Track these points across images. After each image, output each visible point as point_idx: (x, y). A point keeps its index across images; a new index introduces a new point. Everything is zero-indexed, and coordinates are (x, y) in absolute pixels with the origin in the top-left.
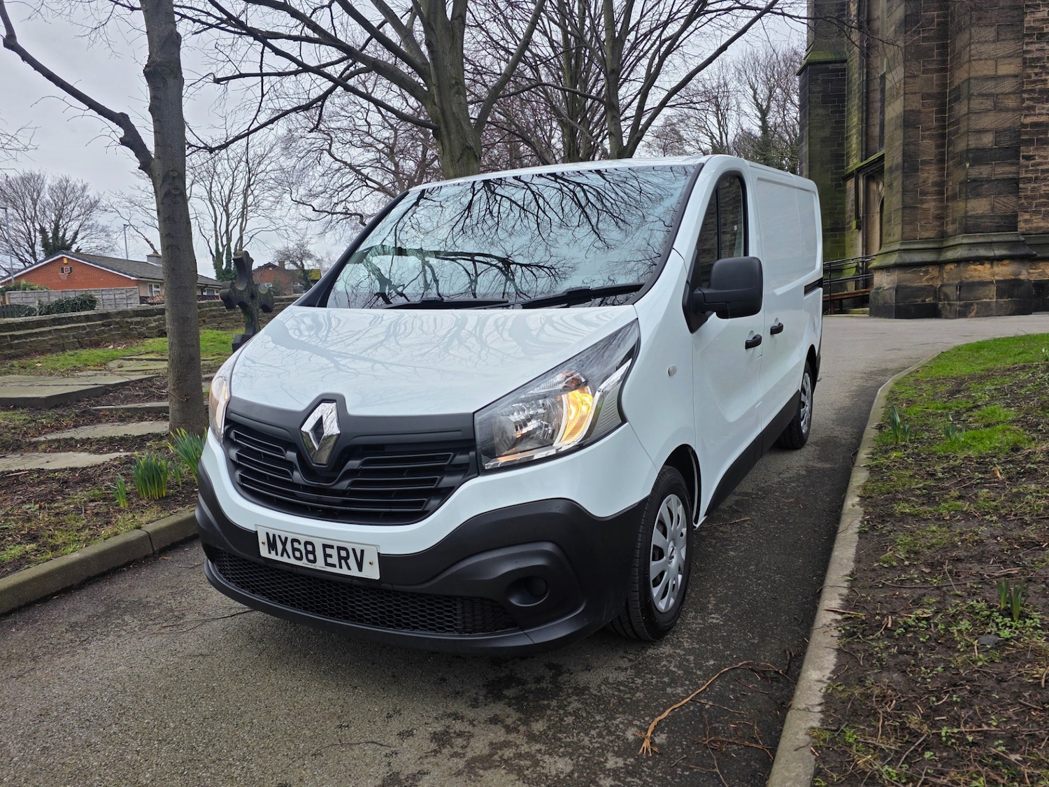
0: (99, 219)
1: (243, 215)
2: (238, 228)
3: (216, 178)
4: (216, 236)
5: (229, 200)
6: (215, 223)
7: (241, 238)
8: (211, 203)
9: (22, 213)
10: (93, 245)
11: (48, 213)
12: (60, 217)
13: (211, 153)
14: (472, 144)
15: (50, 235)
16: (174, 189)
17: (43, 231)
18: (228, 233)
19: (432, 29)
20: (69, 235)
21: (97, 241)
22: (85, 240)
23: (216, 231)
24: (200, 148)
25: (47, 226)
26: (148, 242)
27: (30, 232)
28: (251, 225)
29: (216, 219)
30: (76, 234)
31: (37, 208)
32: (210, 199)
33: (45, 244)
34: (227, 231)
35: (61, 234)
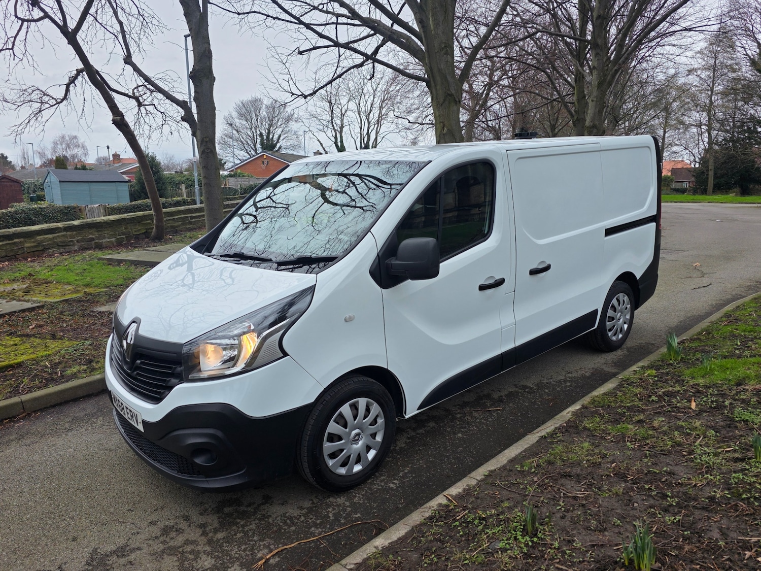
0: (293, 127)
1: (378, 122)
2: (374, 132)
3: (363, 96)
4: (361, 137)
5: (370, 112)
6: (361, 128)
7: (376, 138)
8: (359, 115)
9: (249, 123)
10: (289, 144)
11: (264, 123)
12: (270, 126)
13: (305, 98)
14: (453, 92)
15: (265, 137)
16: (207, 149)
17: (261, 135)
18: (368, 135)
19: (423, 10)
20: (276, 137)
21: (291, 141)
22: (285, 141)
23: (361, 133)
24: (299, 96)
25: (263, 132)
26: (320, 142)
27: (254, 136)
28: (383, 129)
29: (361, 125)
30: (280, 136)
31: (259, 121)
32: (359, 112)
33: (262, 144)
34: (368, 133)
35: (271, 136)
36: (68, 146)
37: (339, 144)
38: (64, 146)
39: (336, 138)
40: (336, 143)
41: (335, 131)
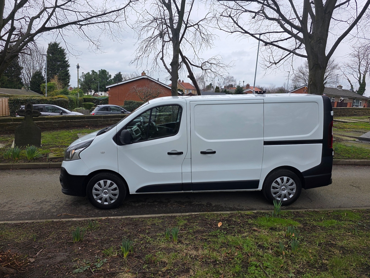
0: (336, 72)
10: (331, 81)
14: (320, 63)
22: (329, 79)
30: (327, 77)
36: (230, 81)
37: (362, 81)
38: (228, 81)
39: (360, 78)
40: (359, 81)
41: (360, 73)
